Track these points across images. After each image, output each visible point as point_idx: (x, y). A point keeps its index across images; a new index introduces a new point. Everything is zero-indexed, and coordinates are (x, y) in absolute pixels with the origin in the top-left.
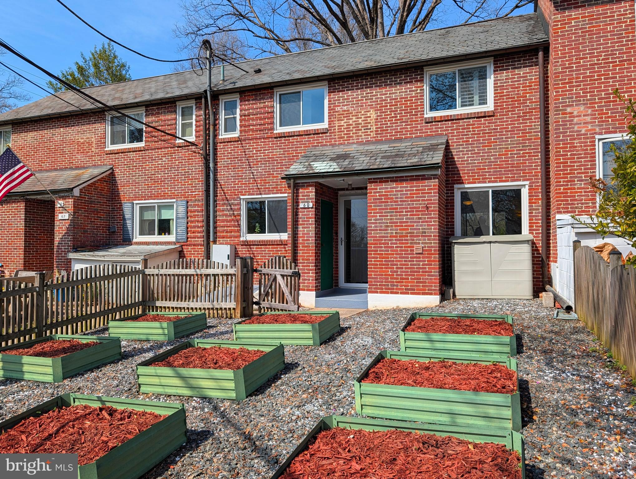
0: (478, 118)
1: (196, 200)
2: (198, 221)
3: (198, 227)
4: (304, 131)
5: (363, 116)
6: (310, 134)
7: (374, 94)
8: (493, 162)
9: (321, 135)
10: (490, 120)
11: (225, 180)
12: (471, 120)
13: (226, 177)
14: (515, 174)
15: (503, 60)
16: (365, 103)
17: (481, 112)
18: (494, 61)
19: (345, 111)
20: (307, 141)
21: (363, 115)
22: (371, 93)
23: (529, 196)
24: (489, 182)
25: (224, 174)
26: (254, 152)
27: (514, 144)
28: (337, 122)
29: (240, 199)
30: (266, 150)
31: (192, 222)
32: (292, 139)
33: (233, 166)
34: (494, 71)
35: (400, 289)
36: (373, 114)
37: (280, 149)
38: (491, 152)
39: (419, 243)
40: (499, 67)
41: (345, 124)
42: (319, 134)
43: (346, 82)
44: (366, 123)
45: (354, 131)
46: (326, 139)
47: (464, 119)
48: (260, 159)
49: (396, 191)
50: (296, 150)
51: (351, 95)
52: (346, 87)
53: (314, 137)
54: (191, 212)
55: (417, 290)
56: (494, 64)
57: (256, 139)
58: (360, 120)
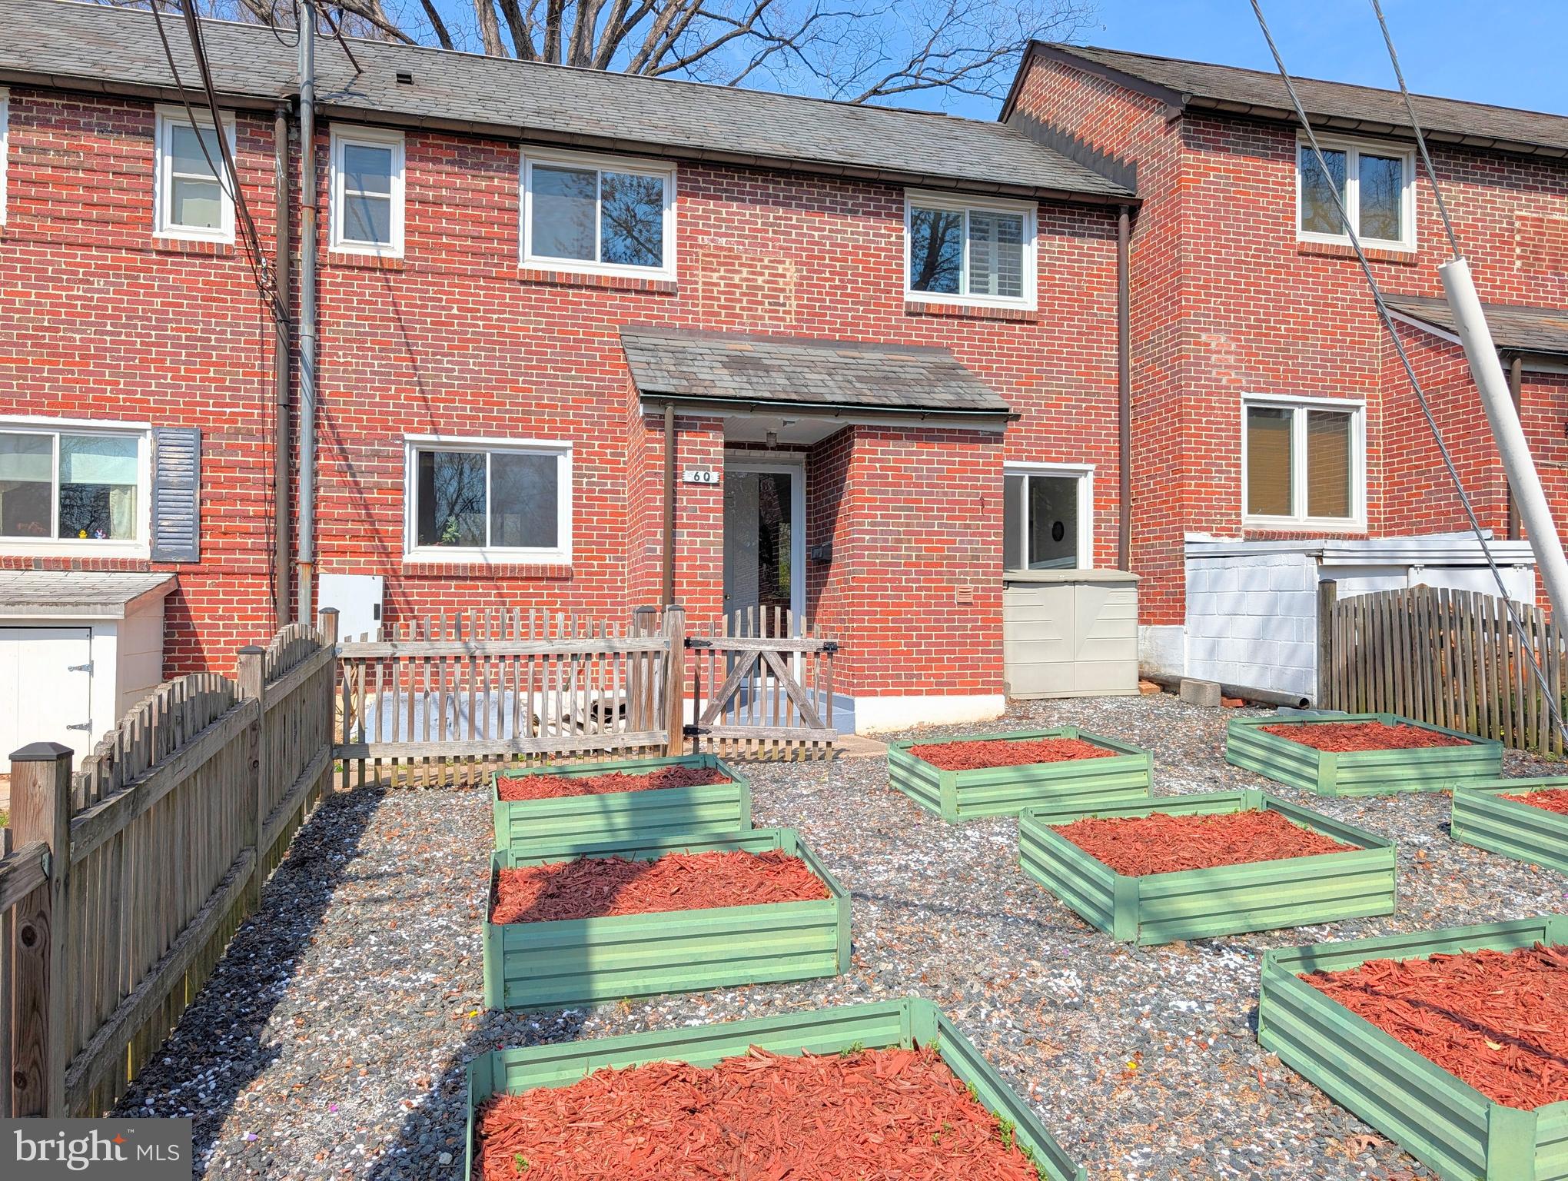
0: (1008, 321)
1: (237, 432)
2: (244, 499)
3: (246, 517)
4: (614, 279)
5: (767, 272)
6: (628, 291)
7: (794, 222)
8: (1035, 418)
9: (657, 298)
10: (1030, 330)
11: (349, 380)
12: (997, 324)
13: (355, 372)
14: (1073, 447)
15: (1054, 212)
16: (773, 240)
17: (1017, 311)
18: (1039, 210)
19: (721, 248)
20: (618, 307)
21: (766, 267)
22: (786, 219)
23: (1095, 494)
24: (1028, 459)
25: (346, 363)
26: (455, 311)
27: (1071, 387)
28: (701, 273)
29: (404, 441)
30: (494, 312)
31: (218, 500)
32: (574, 295)
33: (380, 343)
34: (1040, 231)
35: (924, 684)
36: (791, 272)
37: (537, 315)
38: (1031, 398)
39: (965, 581)
40: (1048, 225)
41: (722, 282)
42: (652, 293)
43: (725, 177)
44: (775, 290)
45: (745, 304)
46: (671, 311)
47: (982, 319)
48: (474, 333)
49: (919, 462)
50: (587, 326)
51: (738, 214)
52: (726, 191)
53: (640, 301)
54: (216, 467)
55: (962, 683)
56: (1039, 217)
57: (462, 275)
58: (760, 279)
